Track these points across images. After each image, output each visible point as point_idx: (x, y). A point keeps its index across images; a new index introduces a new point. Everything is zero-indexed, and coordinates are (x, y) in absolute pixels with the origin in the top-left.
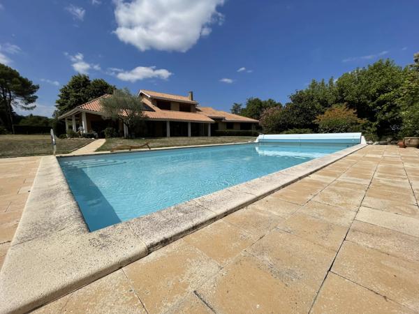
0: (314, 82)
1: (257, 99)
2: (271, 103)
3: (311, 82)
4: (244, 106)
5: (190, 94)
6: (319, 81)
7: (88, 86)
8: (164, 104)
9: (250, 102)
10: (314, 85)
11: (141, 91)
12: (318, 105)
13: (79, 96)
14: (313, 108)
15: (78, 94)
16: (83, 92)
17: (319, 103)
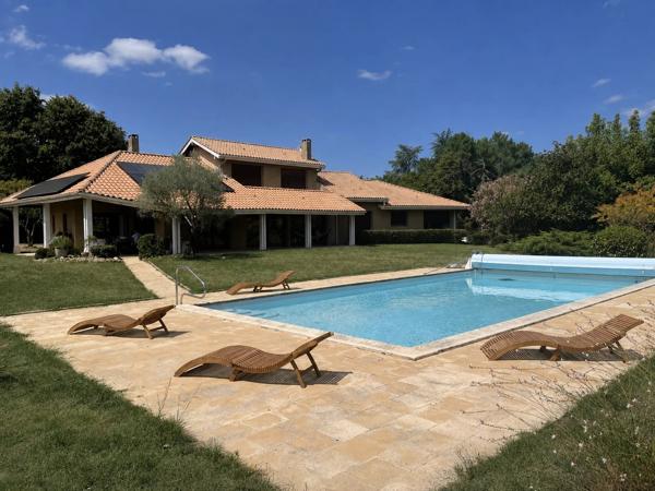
0: (597, 118)
1: (463, 135)
2: (501, 145)
3: (591, 119)
4: (427, 153)
5: (305, 145)
6: (608, 119)
7: (39, 116)
8: (249, 173)
9: (442, 141)
10: (597, 126)
11: (192, 141)
12: (607, 178)
13: (16, 141)
14: (595, 182)
15: (14, 135)
16: (26, 129)
17: (609, 173)
